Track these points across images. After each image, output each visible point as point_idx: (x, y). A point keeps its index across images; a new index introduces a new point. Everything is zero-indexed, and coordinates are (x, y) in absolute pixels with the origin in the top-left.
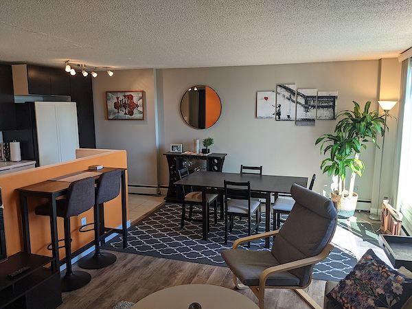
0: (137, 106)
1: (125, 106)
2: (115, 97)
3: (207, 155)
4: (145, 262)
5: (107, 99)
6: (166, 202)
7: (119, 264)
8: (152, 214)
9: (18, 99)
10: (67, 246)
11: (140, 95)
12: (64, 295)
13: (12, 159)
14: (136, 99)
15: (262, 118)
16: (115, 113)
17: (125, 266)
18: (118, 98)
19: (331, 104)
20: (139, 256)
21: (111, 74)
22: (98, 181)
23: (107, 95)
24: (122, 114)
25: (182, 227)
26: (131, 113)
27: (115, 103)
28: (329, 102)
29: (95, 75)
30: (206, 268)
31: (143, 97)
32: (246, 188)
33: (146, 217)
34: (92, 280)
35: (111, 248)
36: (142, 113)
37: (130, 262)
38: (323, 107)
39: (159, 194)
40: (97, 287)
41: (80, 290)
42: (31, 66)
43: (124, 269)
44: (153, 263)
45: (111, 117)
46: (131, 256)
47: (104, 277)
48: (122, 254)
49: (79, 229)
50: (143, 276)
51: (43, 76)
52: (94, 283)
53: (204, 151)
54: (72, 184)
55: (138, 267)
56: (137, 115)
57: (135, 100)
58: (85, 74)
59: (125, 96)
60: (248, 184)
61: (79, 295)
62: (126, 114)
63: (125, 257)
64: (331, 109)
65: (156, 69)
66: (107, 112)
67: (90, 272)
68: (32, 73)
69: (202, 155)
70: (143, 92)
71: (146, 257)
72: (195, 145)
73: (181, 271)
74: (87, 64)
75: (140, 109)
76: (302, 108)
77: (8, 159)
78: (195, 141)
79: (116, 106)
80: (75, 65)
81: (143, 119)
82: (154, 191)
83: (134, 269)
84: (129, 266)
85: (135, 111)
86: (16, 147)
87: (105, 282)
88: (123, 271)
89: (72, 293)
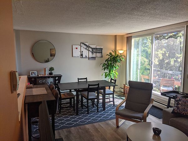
3: (52, 75)
15: (75, 57)
19: (101, 51)
28: (100, 51)
38: (98, 52)
60: (98, 84)
64: (101, 53)
65: (15, 30)
69: (49, 76)
76: (91, 53)
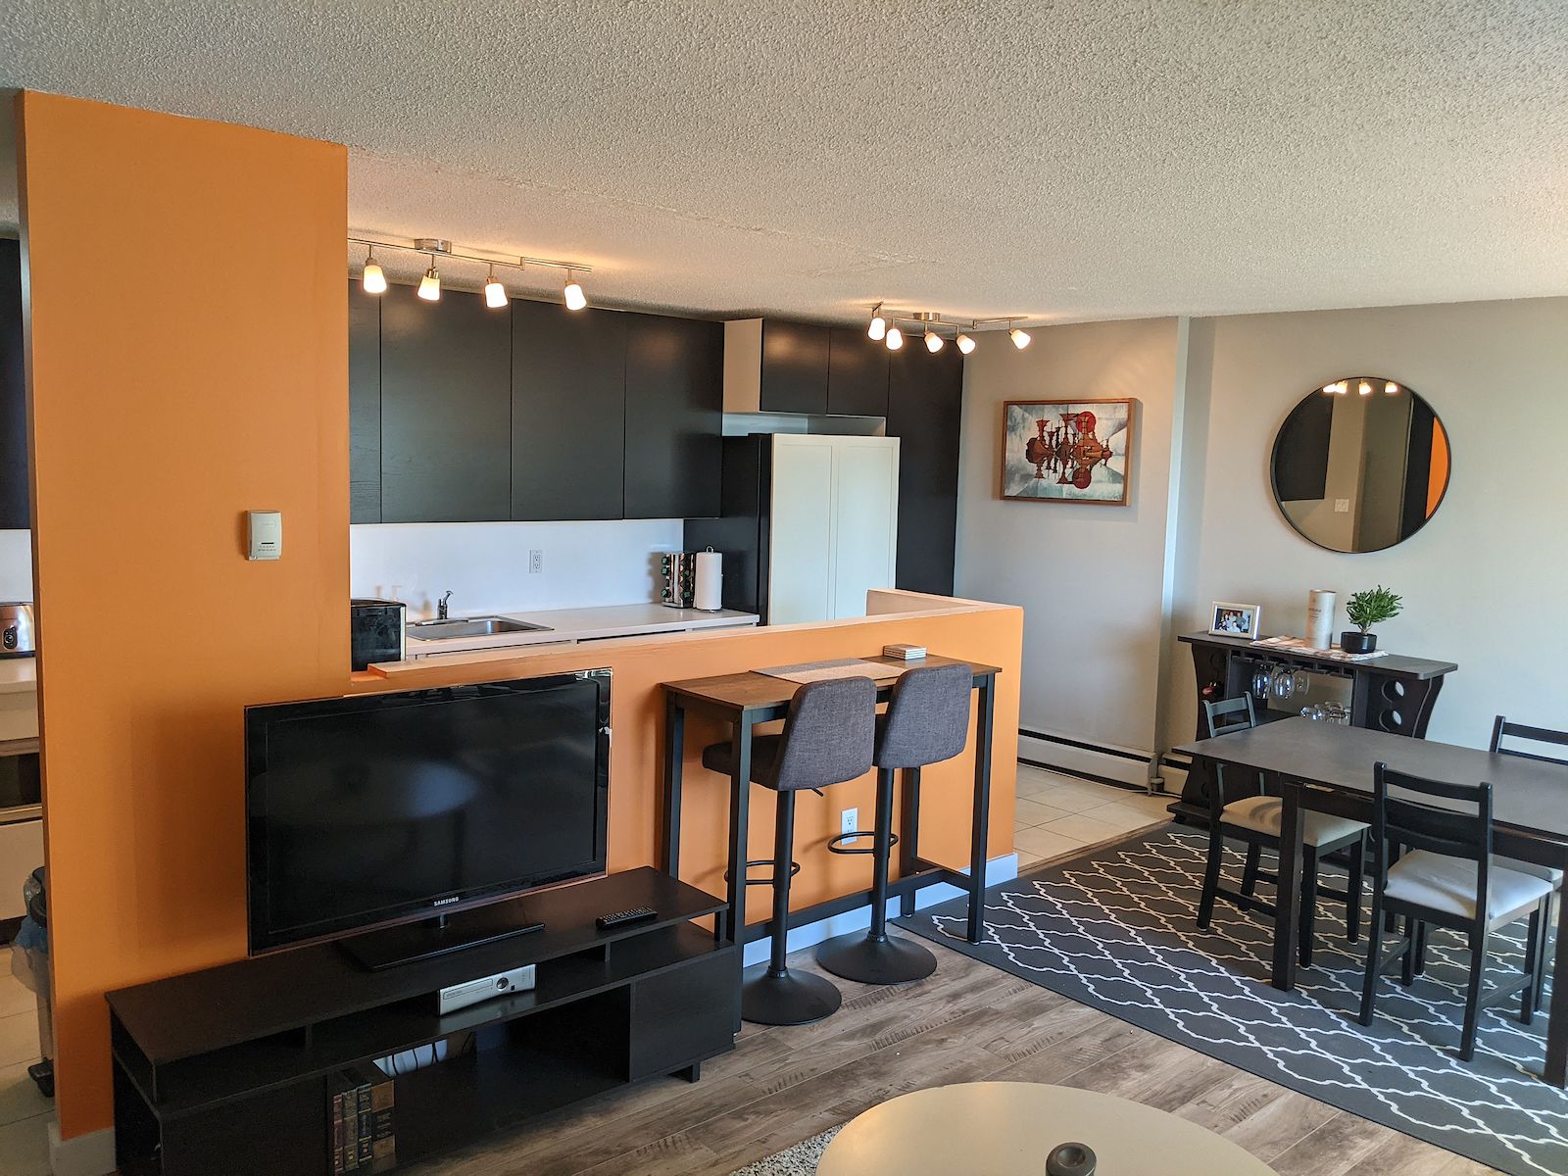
0: (1106, 454)
1: (1063, 452)
2: (1032, 420)
3: (1357, 658)
4: (1025, 1003)
5: (1005, 427)
6: (1175, 820)
7: (938, 987)
8: (1107, 852)
9: (735, 424)
10: (780, 884)
11: (1122, 413)
12: (749, 1030)
13: (698, 602)
14: (1106, 429)
16: (1026, 477)
17: (955, 996)
18: (1042, 424)
20: (1013, 981)
21: (1021, 340)
22: (888, 694)
23: (1006, 415)
24: (1050, 479)
25: (1203, 922)
26: (1082, 479)
27: (1032, 443)
29: (966, 346)
30: (1246, 1084)
31: (1130, 424)
32: (1471, 808)
33: (1082, 861)
34: (840, 1012)
35: (929, 932)
36: (1124, 479)
37: (974, 988)
39: (1160, 789)
40: (850, 1036)
41: (797, 1029)
42: (774, 323)
43: (950, 1007)
44: (1052, 1015)
45: (1014, 490)
46: (985, 972)
47: (876, 1013)
48: (959, 959)
49: (832, 844)
50: (1003, 1047)
51: (811, 353)
52: (844, 1021)
53: (1352, 643)
54: (803, 690)
55: (997, 1013)
56: (1101, 485)
57: (1102, 432)
58: (934, 344)
59: (1067, 418)
60: (1481, 794)
61: (789, 1044)
62: (1063, 480)
63: (967, 971)
65: (1192, 320)
66: (1003, 473)
67: (842, 985)
68: (781, 346)
69: (1337, 655)
70: (1133, 405)
71: (1034, 991)
72: (1313, 611)
73: (1143, 1068)
74: (943, 312)
75: (1116, 464)
77: (688, 603)
78: (1314, 598)
79: (1034, 452)
80: (906, 315)
81: (1121, 502)
82: (1139, 773)
83: (979, 1017)
84: (967, 1002)
85: (1098, 472)
86: (710, 567)
87: (875, 1028)
88: (944, 1010)
89: (774, 1032)
